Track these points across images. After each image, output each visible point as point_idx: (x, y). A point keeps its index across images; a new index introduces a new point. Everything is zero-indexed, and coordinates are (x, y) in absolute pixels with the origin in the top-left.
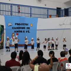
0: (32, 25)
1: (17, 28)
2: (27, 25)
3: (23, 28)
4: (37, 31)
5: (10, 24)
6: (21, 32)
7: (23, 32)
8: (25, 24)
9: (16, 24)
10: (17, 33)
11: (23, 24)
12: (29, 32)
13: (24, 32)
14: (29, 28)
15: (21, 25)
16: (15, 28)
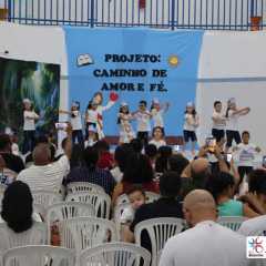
1: (114, 73)
2: (154, 59)
3: (136, 73)
5: (84, 59)
6: (130, 87)
7: (136, 87)
8: (146, 57)
11: (138, 57)
12: (161, 88)
13: (140, 87)
14: (162, 73)
16: (105, 73)
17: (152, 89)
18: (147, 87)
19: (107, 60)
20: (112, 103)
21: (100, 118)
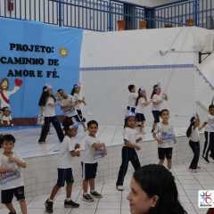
0: (64, 53)
2: (49, 50)
3: (36, 62)
4: (81, 72)
6: (31, 74)
8: (43, 47)
11: (37, 47)
12: (54, 74)
14: (54, 62)
15: (32, 50)
16: (10, 60)
17: (48, 75)
18: (44, 74)
19: (11, 49)
20: (17, 88)
21: (7, 101)
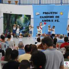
1: (45, 17)
2: (56, 13)
3: (51, 17)
6: (50, 21)
7: (51, 21)
8: (54, 12)
9: (44, 13)
10: (45, 22)
11: (52, 13)
12: (58, 21)
14: (58, 17)
15: (50, 14)
16: (43, 17)
17: (55, 21)
18: (54, 21)
19: (43, 14)
20: (44, 25)
21: (41, 29)
